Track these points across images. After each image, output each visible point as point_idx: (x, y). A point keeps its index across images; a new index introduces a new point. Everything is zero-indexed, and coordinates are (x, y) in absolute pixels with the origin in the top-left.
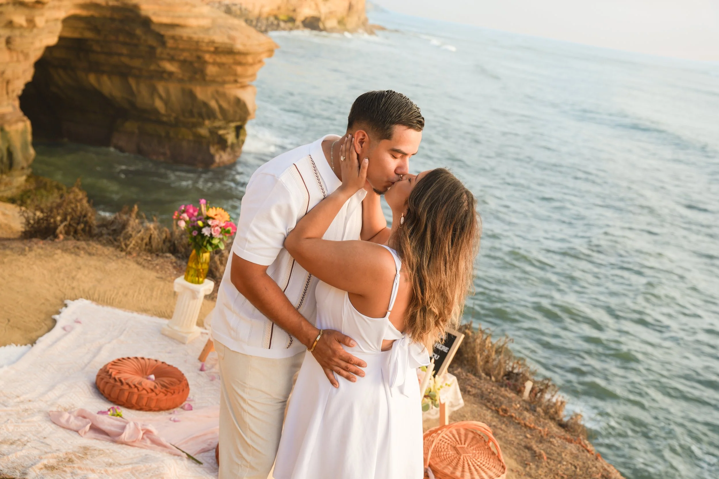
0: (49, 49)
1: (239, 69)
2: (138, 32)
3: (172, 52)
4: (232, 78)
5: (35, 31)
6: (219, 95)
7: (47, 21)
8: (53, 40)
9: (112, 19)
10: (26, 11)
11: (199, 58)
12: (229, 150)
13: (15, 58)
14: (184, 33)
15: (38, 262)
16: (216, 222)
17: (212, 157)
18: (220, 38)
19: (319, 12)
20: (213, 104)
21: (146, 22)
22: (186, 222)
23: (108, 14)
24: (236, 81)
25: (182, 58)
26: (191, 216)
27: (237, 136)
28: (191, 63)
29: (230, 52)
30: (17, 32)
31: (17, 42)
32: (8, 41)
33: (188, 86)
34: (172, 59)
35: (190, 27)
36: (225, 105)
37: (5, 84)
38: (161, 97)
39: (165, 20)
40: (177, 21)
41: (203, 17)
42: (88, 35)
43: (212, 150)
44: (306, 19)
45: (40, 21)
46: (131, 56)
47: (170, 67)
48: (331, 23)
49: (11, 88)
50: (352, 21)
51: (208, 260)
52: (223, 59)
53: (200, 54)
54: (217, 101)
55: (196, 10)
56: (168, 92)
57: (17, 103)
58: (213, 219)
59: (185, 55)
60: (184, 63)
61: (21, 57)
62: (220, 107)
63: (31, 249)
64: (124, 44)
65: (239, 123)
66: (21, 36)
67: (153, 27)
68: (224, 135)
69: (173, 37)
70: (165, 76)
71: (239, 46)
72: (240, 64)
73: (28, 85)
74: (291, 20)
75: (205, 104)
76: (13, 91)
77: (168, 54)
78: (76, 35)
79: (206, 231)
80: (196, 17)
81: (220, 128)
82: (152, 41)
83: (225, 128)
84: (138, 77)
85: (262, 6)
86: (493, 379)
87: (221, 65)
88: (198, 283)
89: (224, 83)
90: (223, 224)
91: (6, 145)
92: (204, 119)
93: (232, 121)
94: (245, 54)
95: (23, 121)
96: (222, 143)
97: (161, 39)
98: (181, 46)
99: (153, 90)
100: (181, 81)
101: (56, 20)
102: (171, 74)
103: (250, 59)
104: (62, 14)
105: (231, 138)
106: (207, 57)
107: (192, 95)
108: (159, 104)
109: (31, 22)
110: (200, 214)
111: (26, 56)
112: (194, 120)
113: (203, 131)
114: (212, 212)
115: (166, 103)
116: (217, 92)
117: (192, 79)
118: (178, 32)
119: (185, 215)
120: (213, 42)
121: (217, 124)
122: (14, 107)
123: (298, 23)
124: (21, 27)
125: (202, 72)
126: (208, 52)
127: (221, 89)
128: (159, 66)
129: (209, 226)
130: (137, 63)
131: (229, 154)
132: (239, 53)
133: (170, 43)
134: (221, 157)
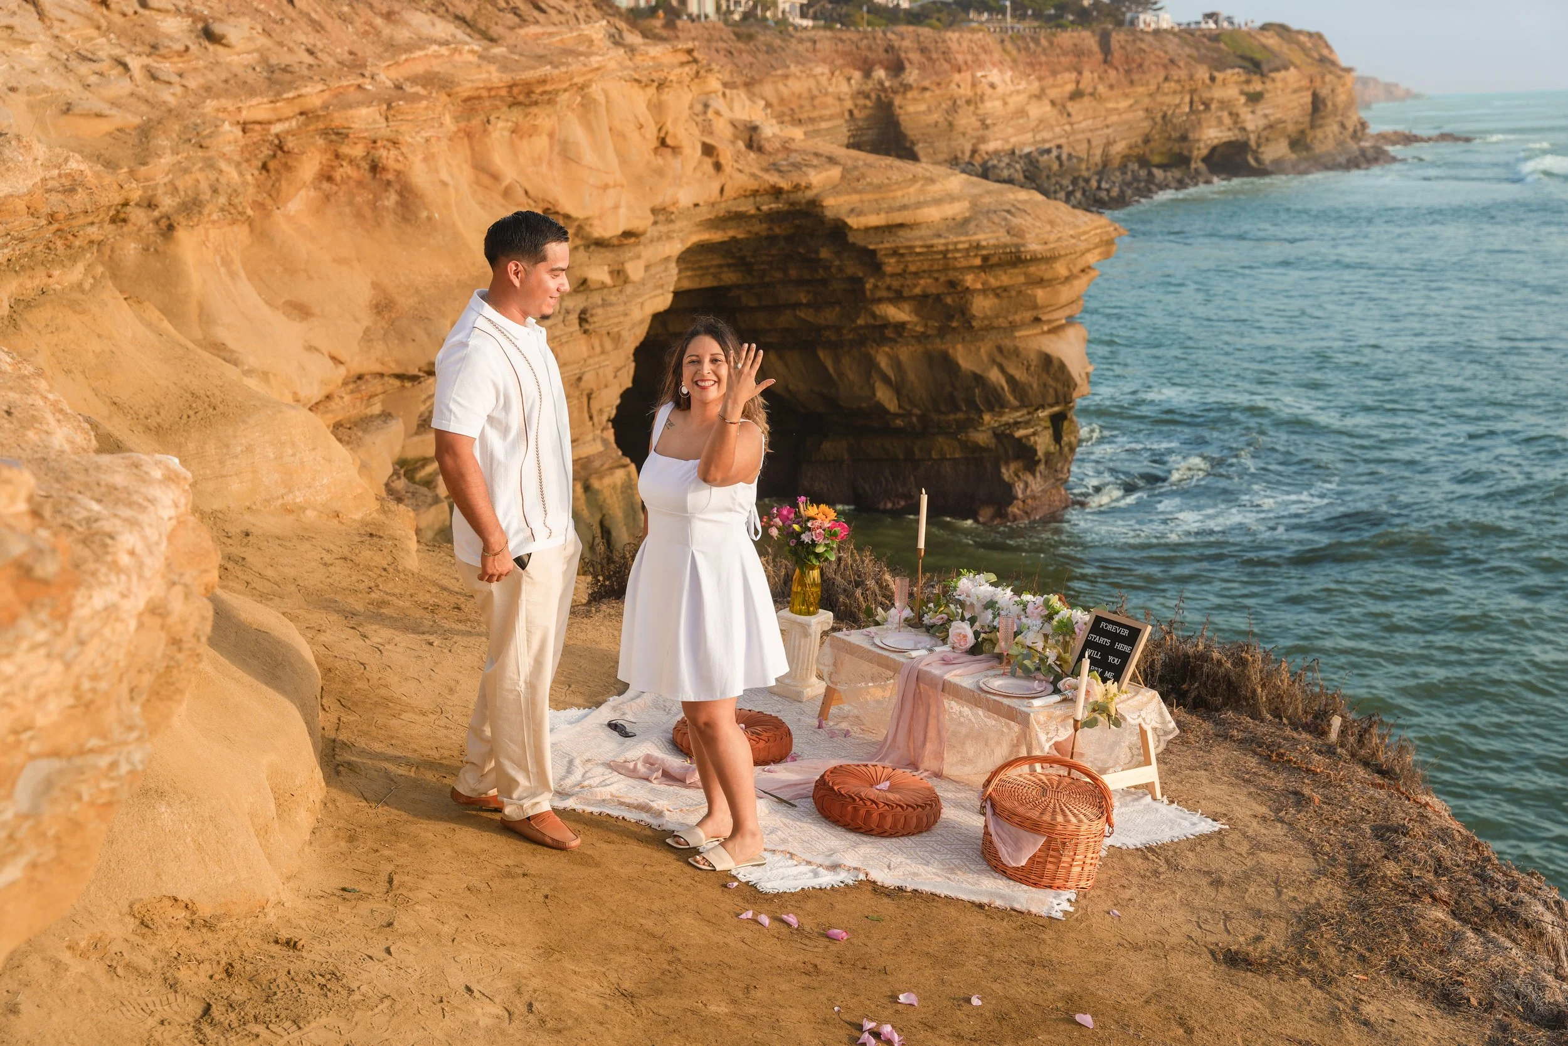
0: (657, 317)
1: (1040, 294)
2: (825, 253)
3: (896, 284)
4: (1028, 315)
5: (629, 289)
6: (1003, 355)
7: (647, 268)
8: (663, 301)
9: (772, 239)
10: (609, 255)
11: (952, 284)
12: (1042, 467)
13: (598, 349)
14: (915, 240)
15: (607, 623)
16: (817, 523)
17: (1009, 488)
18: (989, 236)
19: (1243, 129)
20: (995, 376)
21: (838, 231)
22: (779, 529)
23: (761, 228)
24: (1037, 320)
25: (917, 291)
26: (784, 519)
27: (1057, 438)
28: (938, 298)
29: (1015, 259)
30: (596, 298)
31: (599, 318)
32: (583, 319)
33: (938, 345)
34: (898, 297)
35: (929, 225)
36: (1019, 375)
37: (585, 399)
38: (886, 380)
39: (874, 220)
40: (897, 218)
41: (952, 198)
42: (730, 277)
43: (1007, 473)
44: (1214, 149)
45: (635, 270)
46: (816, 306)
47: (896, 313)
48: (1276, 150)
49: (595, 406)
50: (1327, 137)
51: (818, 580)
52: (1005, 278)
53: (952, 275)
54: (1002, 369)
55: (935, 189)
56: (897, 364)
57: (610, 434)
58: (814, 519)
59: (924, 284)
60: (922, 302)
61: (608, 345)
62: (1011, 380)
63: (598, 611)
64: (800, 283)
65: (1056, 409)
66: (605, 304)
67: (851, 239)
68: (1027, 437)
69: (895, 252)
70: (889, 333)
71: (1033, 246)
72: (1041, 282)
73: (625, 395)
74: (1180, 160)
75: (979, 379)
76: (601, 411)
77: (889, 288)
78: (708, 282)
79: (806, 538)
80: (938, 202)
81: (1017, 424)
82: (852, 268)
83: (1027, 424)
84: (835, 347)
85: (1109, 143)
86: (1285, 720)
87: (999, 292)
88: (809, 613)
89: (1013, 327)
90: (827, 525)
91: (598, 517)
92: (980, 412)
93: (1042, 407)
94: (1049, 259)
95: (625, 466)
96: (1026, 456)
97: (871, 260)
98: (912, 268)
99: (869, 366)
100: (922, 338)
101: (667, 259)
102: (900, 327)
103: (1061, 269)
104: (676, 248)
105: (1043, 442)
106: (969, 280)
107: (948, 364)
108: (884, 395)
109: (619, 274)
110: (798, 515)
111: (617, 339)
112: (960, 416)
113: (982, 437)
114: (812, 511)
115: (898, 389)
116: (1000, 349)
117: (943, 331)
118: (904, 239)
119: (777, 520)
120: (978, 246)
121: (1009, 417)
122: (605, 441)
123: (1197, 164)
124: (604, 286)
125: (963, 312)
126: (971, 268)
127: (1007, 343)
128: (874, 316)
129: (809, 529)
130: (830, 316)
131: (1045, 478)
132: (1035, 260)
133: (891, 265)
134: (1026, 485)
